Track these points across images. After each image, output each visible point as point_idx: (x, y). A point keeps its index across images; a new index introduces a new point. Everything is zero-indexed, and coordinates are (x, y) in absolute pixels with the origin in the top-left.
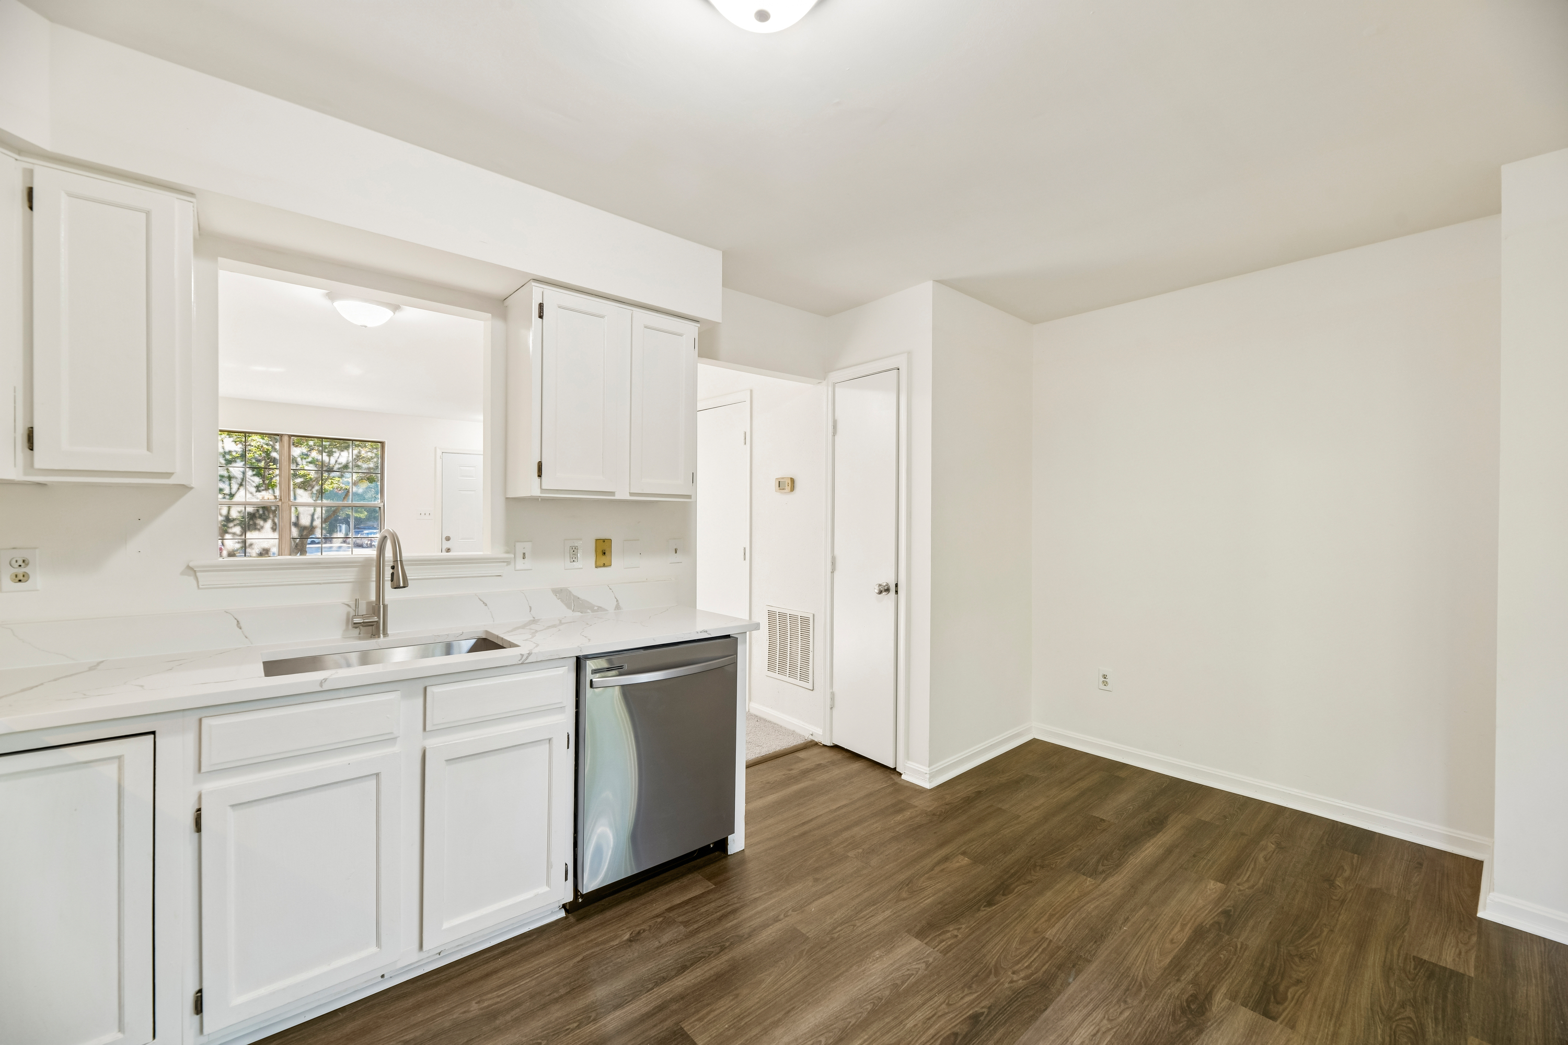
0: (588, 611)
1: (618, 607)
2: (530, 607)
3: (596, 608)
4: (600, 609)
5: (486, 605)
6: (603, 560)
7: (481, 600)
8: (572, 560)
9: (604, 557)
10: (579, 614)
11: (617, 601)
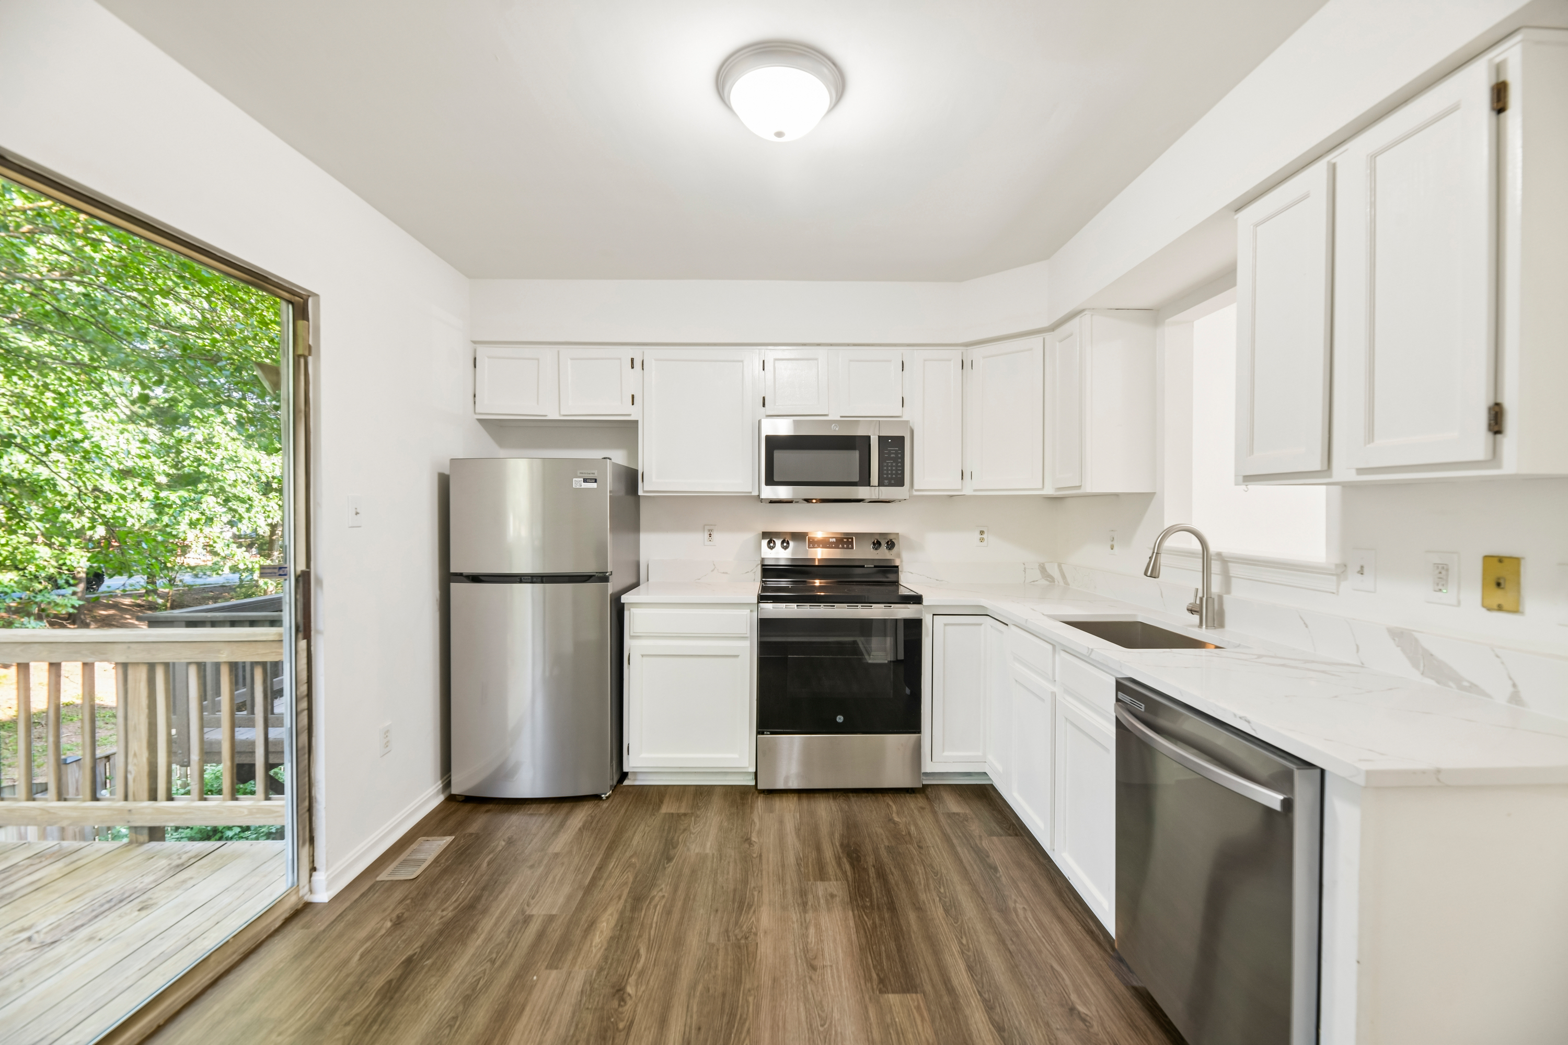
0: (1451, 684)
1: (1515, 698)
2: (1357, 646)
3: (1466, 684)
4: (1473, 688)
5: (1307, 627)
6: (1498, 597)
7: (1301, 618)
8: (1437, 588)
9: (1499, 592)
10: (1432, 683)
11: (1514, 685)
